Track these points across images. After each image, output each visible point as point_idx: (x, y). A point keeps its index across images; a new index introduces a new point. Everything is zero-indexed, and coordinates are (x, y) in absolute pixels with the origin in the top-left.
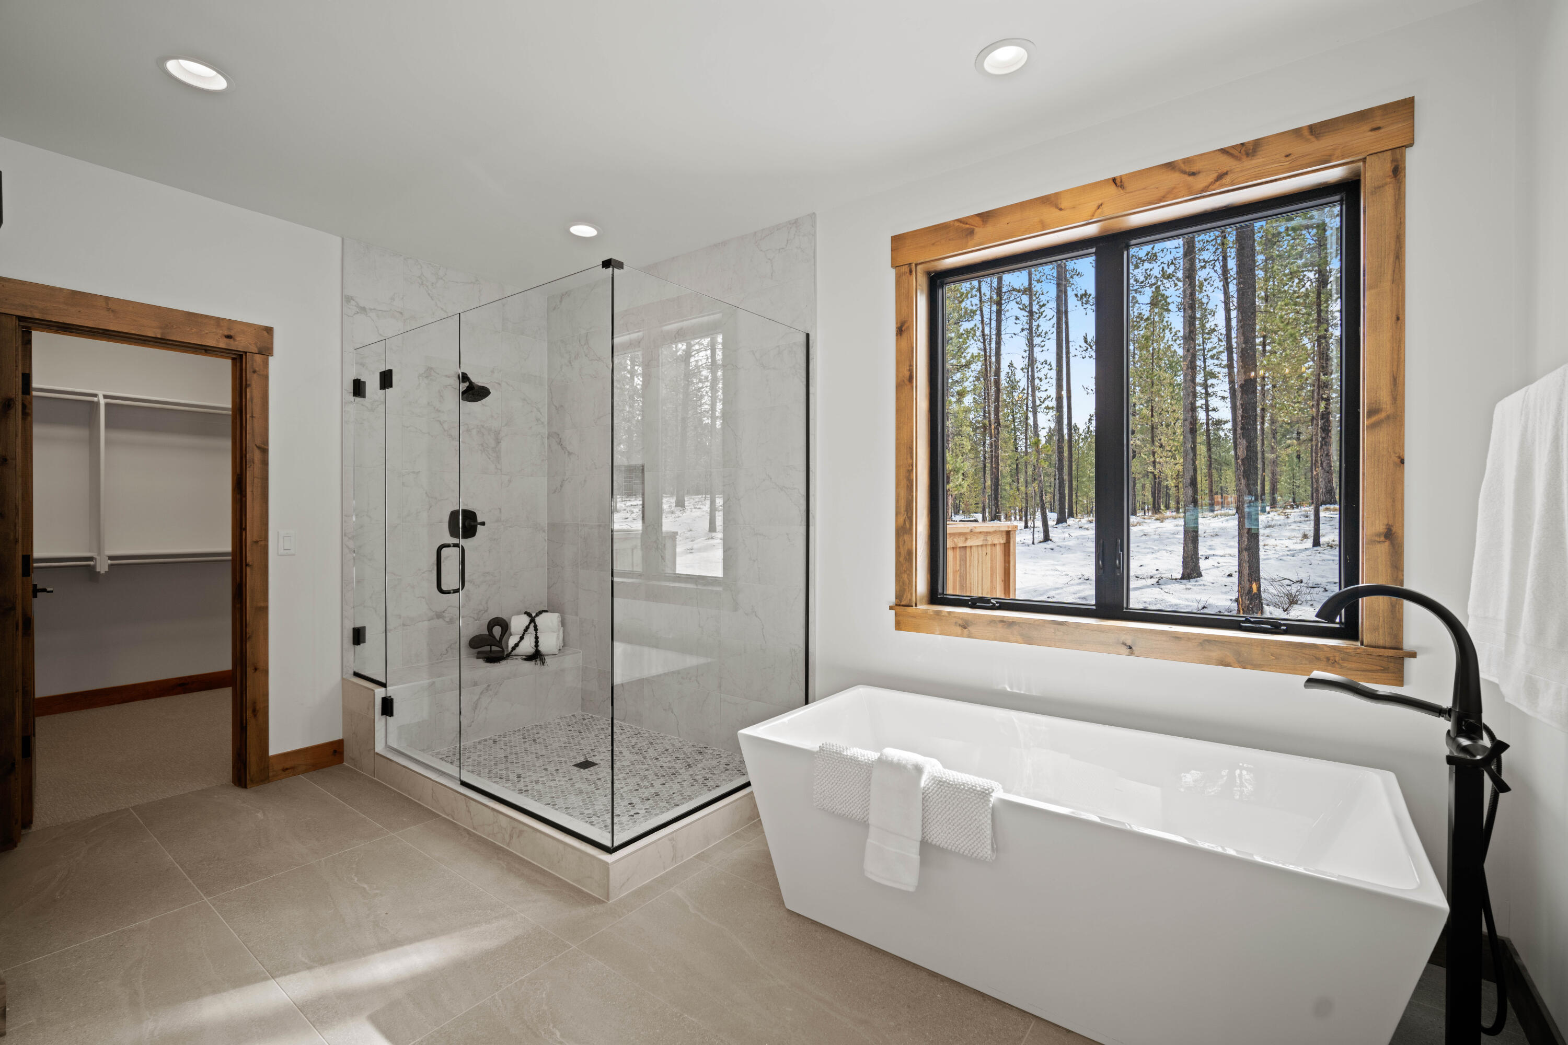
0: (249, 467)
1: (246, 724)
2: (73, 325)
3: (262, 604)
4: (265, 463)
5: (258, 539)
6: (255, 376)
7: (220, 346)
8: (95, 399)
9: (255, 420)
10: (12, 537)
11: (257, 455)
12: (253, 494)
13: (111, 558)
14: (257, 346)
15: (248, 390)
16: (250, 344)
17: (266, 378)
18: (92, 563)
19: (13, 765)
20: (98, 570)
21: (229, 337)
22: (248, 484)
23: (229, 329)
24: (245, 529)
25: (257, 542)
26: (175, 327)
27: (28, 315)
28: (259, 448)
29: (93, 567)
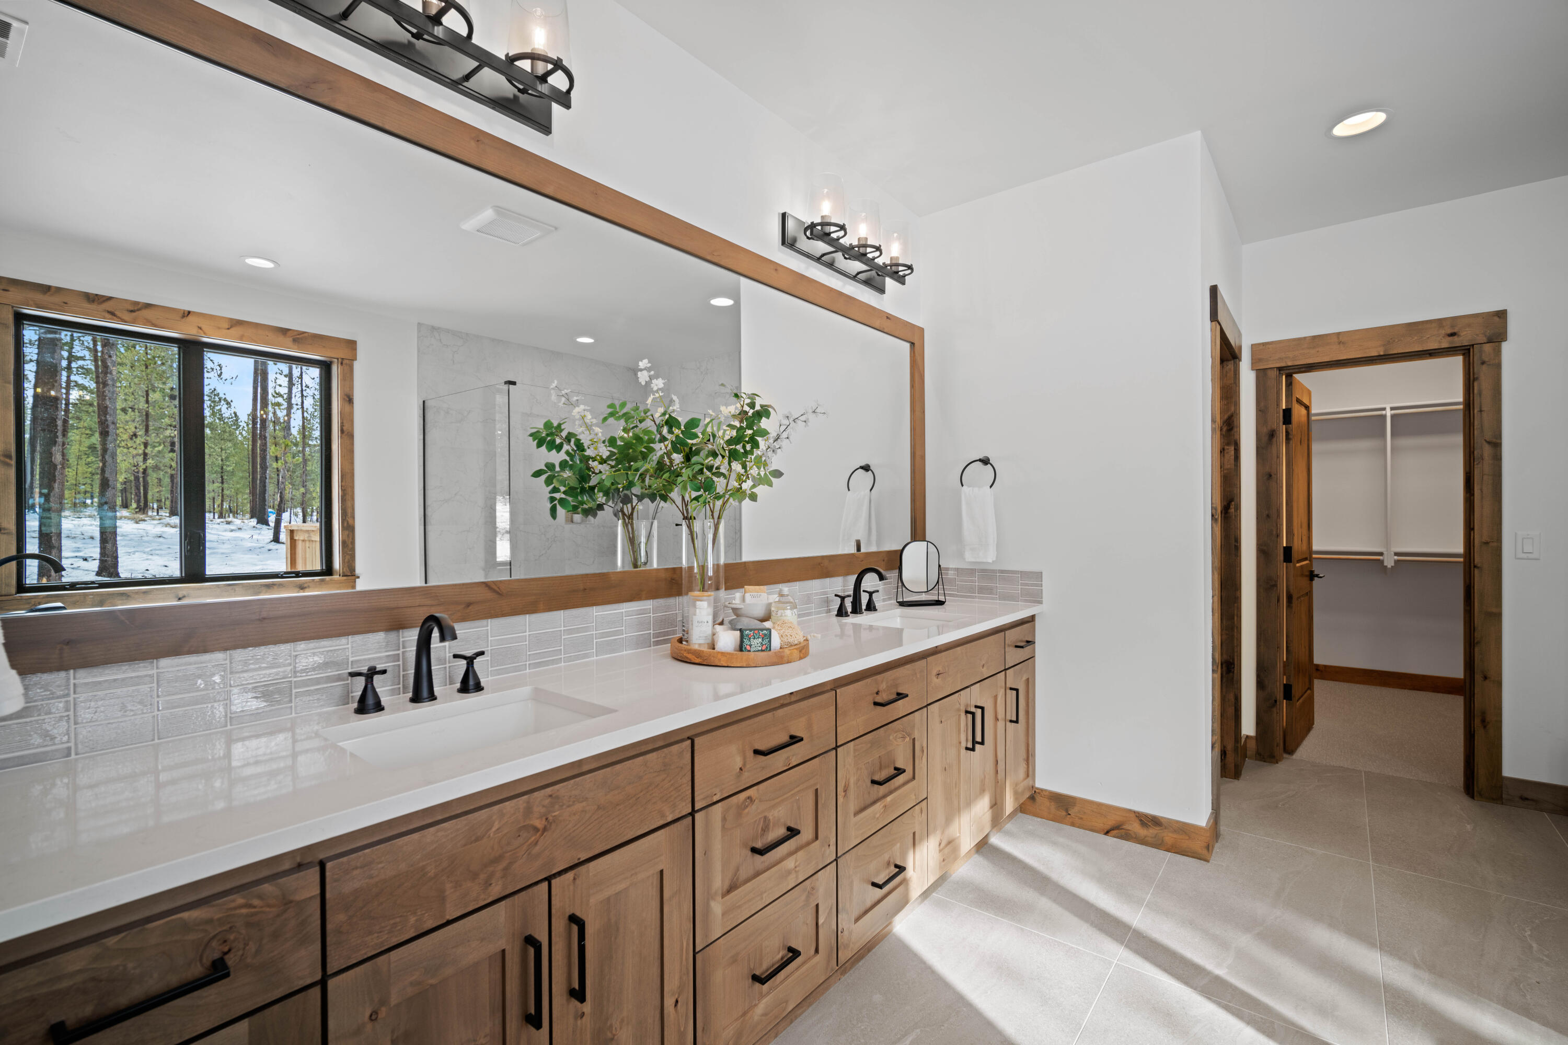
0: (1477, 464)
1: (1474, 731)
2: (1314, 363)
3: (1494, 610)
4: (1497, 458)
5: (1489, 540)
6: (1484, 367)
7: (1443, 347)
8: (1384, 412)
9: (1484, 415)
10: (1274, 532)
11: (1487, 451)
12: (1482, 492)
13: (1396, 554)
14: (1486, 336)
15: (1476, 384)
16: (1477, 335)
17: (1498, 366)
18: (1381, 558)
19: (1276, 701)
20: (1385, 564)
21: (1453, 335)
22: (1475, 482)
23: (1451, 327)
24: (1473, 529)
25: (1487, 543)
26: (1396, 340)
27: (1283, 364)
28: (1489, 443)
29: (1382, 562)
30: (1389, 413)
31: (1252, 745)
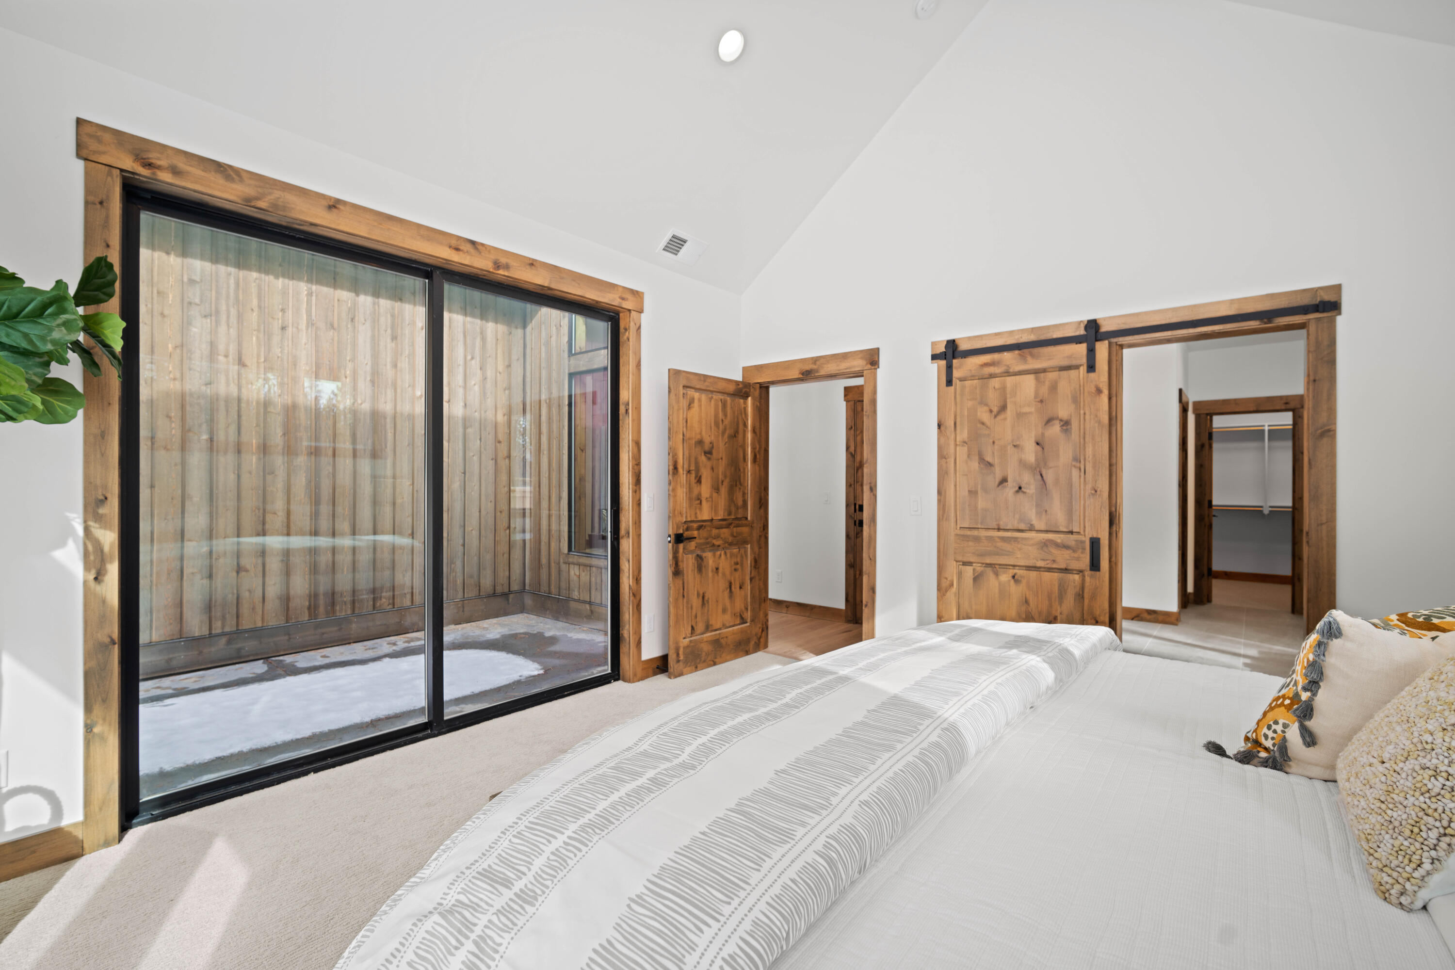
8: (1263, 428)
13: (1268, 507)
18: (1262, 509)
20: (1265, 514)
29: (1261, 512)
30: (1266, 428)
31: (1192, 598)
